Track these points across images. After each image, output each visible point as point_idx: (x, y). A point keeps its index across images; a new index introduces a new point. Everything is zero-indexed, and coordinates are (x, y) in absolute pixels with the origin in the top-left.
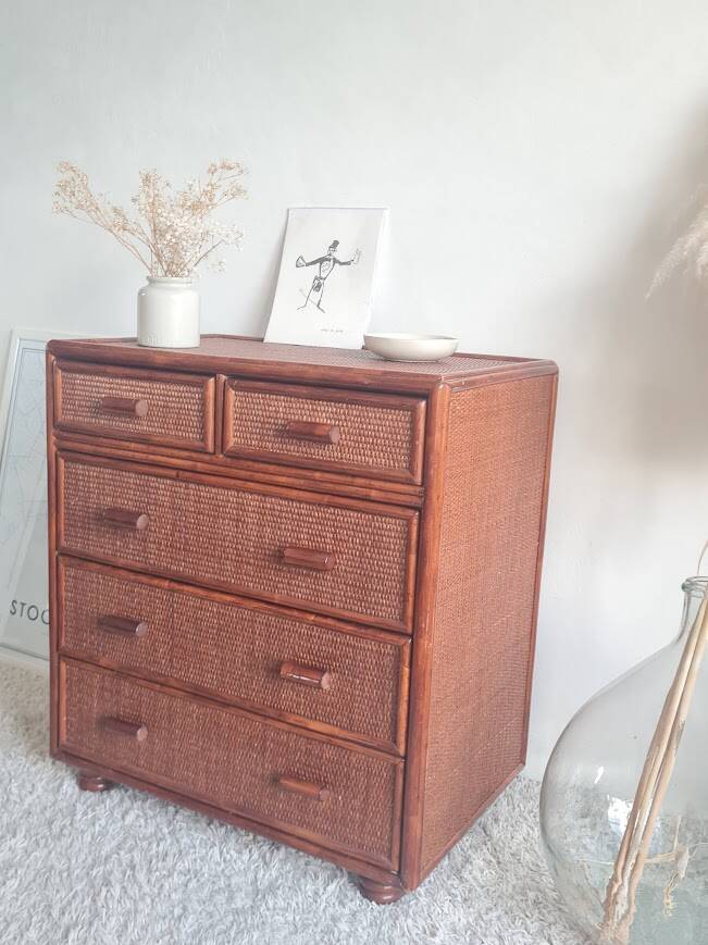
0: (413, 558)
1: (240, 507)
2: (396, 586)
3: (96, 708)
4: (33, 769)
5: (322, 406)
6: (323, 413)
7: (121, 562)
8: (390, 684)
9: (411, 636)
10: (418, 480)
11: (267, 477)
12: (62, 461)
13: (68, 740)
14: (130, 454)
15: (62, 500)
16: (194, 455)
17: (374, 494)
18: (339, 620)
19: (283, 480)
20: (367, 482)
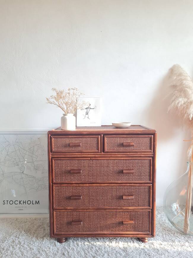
0: (152, 167)
1: (108, 164)
2: (148, 174)
3: (65, 220)
4: (43, 243)
5: (129, 139)
6: (129, 140)
7: (74, 182)
8: (147, 194)
9: (152, 183)
10: (152, 151)
11: (115, 156)
12: (53, 160)
13: (56, 231)
14: (76, 156)
15: (54, 170)
16: (95, 153)
17: (142, 155)
18: (135, 183)
19: (120, 156)
20: (140, 153)
